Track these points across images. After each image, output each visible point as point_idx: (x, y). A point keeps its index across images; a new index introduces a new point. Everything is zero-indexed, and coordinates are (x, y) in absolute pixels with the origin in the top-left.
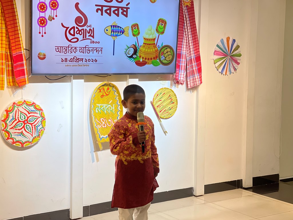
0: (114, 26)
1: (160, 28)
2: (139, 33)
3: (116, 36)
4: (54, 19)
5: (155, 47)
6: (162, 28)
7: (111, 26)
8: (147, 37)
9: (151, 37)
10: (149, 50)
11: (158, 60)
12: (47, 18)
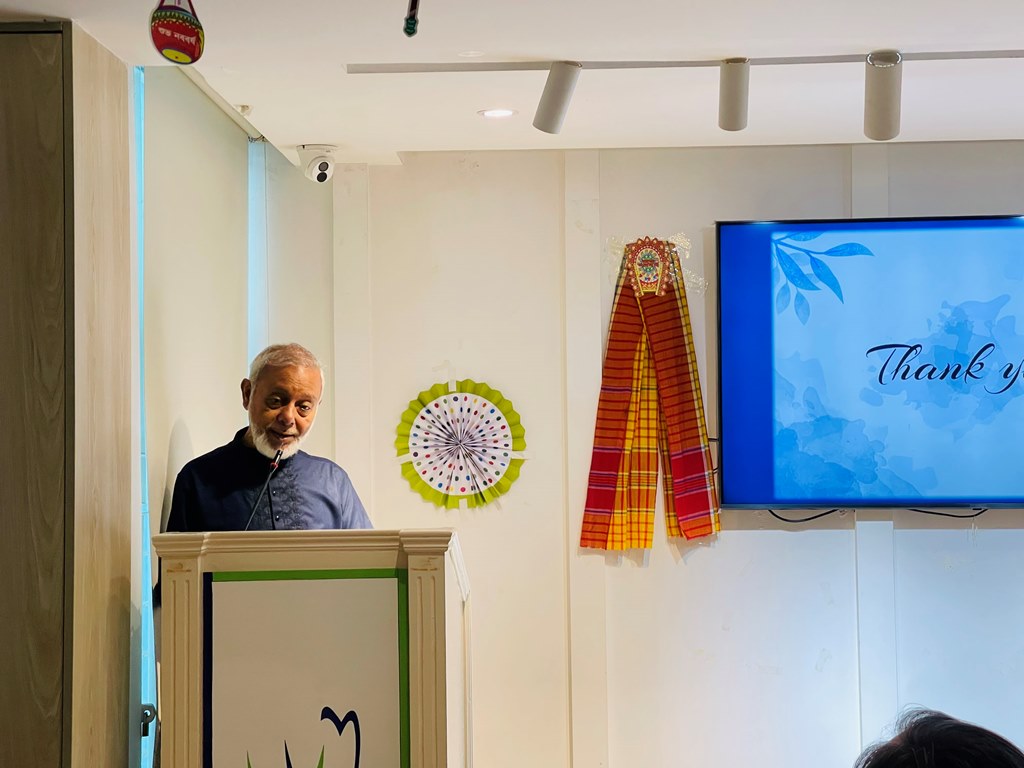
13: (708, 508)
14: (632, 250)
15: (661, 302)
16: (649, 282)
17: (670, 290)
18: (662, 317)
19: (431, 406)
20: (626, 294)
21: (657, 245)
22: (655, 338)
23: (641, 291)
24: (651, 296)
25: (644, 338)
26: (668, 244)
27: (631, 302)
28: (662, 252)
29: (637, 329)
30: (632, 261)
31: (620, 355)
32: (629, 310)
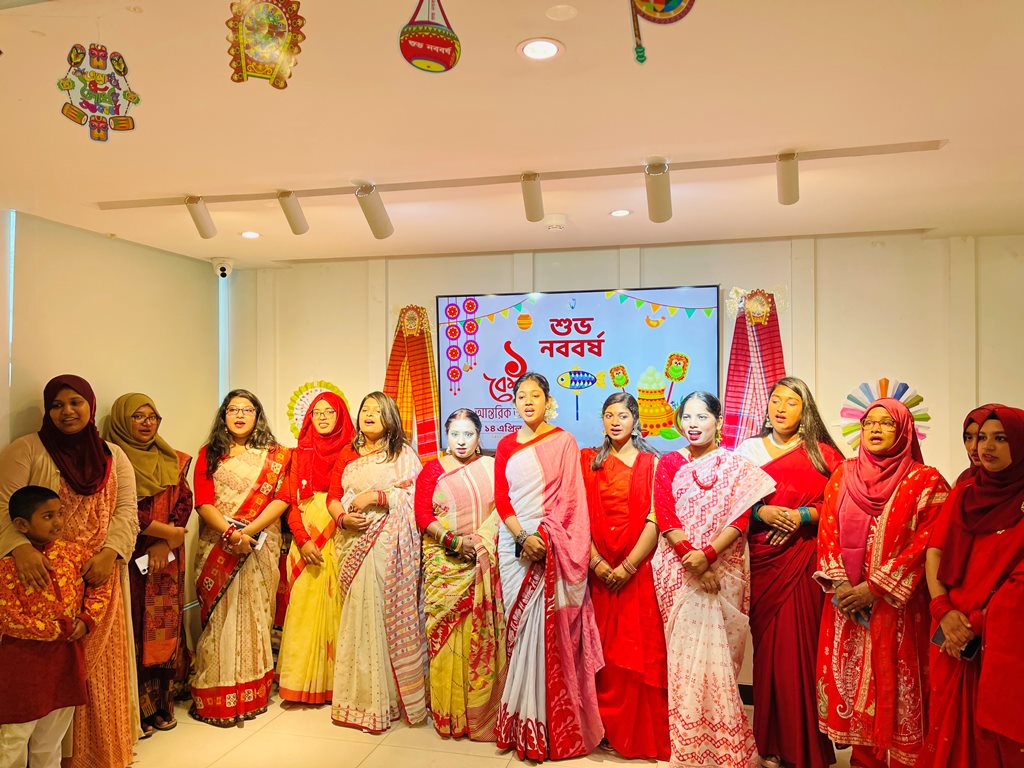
0: (575, 373)
1: (674, 370)
2: (627, 382)
3: (581, 388)
4: (471, 368)
5: (664, 405)
6: (679, 371)
7: (570, 373)
8: (646, 387)
9: (654, 387)
10: (651, 411)
11: (674, 429)
12: (461, 367)
13: (436, 450)
14: (404, 312)
15: (418, 339)
16: (412, 329)
17: (422, 333)
18: (416, 347)
19: (304, 394)
20: (400, 334)
21: (416, 309)
22: (411, 359)
23: (406, 334)
24: (412, 336)
25: (406, 359)
26: (422, 309)
27: (401, 339)
28: (418, 313)
29: (403, 354)
30: (404, 318)
31: (393, 368)
32: (401, 344)
